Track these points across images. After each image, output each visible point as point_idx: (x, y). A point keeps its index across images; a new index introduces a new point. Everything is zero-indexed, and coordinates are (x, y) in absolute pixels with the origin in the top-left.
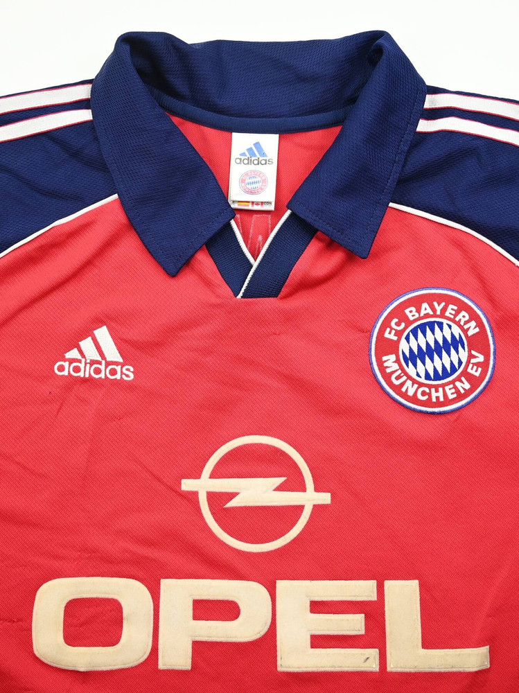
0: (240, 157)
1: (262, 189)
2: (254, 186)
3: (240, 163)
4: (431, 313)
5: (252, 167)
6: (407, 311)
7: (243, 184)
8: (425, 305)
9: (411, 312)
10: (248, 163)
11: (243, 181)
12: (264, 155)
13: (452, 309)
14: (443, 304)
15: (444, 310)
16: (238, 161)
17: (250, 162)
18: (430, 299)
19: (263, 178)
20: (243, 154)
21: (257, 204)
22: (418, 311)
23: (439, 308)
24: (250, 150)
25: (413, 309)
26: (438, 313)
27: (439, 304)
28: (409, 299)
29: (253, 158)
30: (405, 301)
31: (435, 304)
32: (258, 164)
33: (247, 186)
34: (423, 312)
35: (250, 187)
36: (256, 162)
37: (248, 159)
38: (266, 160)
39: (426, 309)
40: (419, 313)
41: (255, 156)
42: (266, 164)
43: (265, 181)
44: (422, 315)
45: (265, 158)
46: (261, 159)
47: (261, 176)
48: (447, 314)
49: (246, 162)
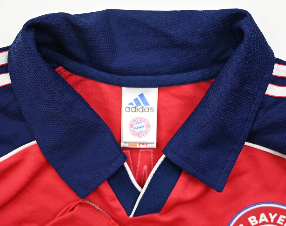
0: (129, 106)
1: (146, 133)
2: (140, 130)
3: (129, 111)
4: (267, 221)
5: (138, 114)
6: (250, 219)
7: (132, 129)
8: (263, 215)
9: (252, 219)
10: (135, 111)
11: (132, 126)
12: (146, 104)
13: (282, 218)
14: (276, 215)
15: (276, 219)
16: (127, 109)
17: (136, 110)
18: (266, 211)
19: (147, 123)
20: (131, 104)
21: (143, 144)
22: (258, 219)
23: (273, 217)
24: (136, 100)
25: (254, 217)
26: (272, 221)
27: (273, 215)
28: (251, 211)
29: (139, 107)
30: (248, 212)
31: (270, 214)
32: (143, 111)
33: (135, 130)
34: (261, 221)
35: (137, 131)
36: (141, 110)
37: (135, 108)
38: (148, 108)
39: (263, 218)
40: (258, 221)
41: (140, 105)
42: (148, 111)
43: (148, 126)
44: (260, 222)
45: (148, 107)
46: (145, 107)
47: (145, 121)
48: (278, 222)
49: (133, 110)
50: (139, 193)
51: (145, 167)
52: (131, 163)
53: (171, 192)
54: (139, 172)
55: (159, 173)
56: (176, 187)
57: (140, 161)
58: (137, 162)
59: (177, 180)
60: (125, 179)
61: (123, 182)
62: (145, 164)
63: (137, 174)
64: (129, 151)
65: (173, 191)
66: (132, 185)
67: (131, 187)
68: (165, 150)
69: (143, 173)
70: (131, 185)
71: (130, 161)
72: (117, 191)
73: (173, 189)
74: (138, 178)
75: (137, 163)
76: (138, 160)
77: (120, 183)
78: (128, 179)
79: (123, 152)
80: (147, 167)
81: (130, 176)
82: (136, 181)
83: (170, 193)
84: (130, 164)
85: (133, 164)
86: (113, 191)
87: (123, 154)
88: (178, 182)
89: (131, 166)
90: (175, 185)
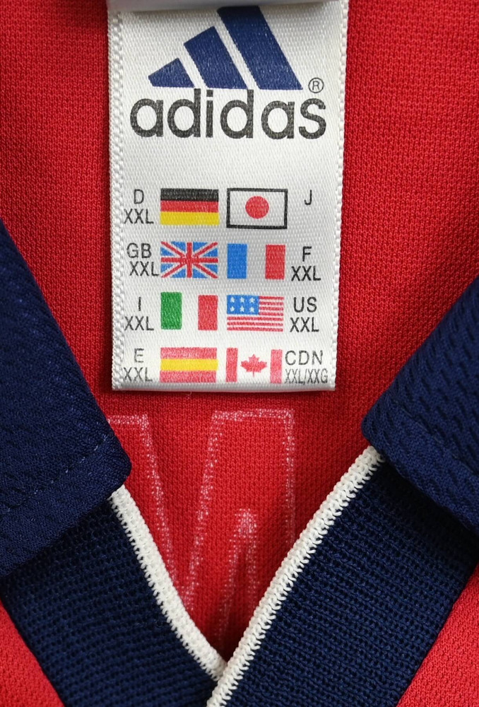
50: (208, 684)
51: (247, 522)
52: (158, 493)
53: (409, 682)
54: (204, 550)
55: (337, 565)
56: (435, 654)
57: (215, 482)
58: (198, 490)
59: (449, 611)
60: (117, 597)
61: (108, 614)
62: (247, 504)
63: (195, 562)
64: (143, 421)
65: (419, 676)
66: (162, 638)
67: (157, 648)
68: (383, 416)
69: (233, 559)
70: (155, 635)
71: (149, 483)
72: (66, 672)
73: (419, 663)
74: (197, 590)
75: (195, 498)
76: (199, 479)
77: (91, 620)
78: (138, 595)
79: (106, 429)
80: (258, 519)
81: (152, 581)
82: (188, 611)
83: (405, 689)
84: (154, 501)
85: (169, 502)
86: (45, 671)
87: (105, 438)
88: (450, 619)
89: (160, 512)
90: (435, 637)
